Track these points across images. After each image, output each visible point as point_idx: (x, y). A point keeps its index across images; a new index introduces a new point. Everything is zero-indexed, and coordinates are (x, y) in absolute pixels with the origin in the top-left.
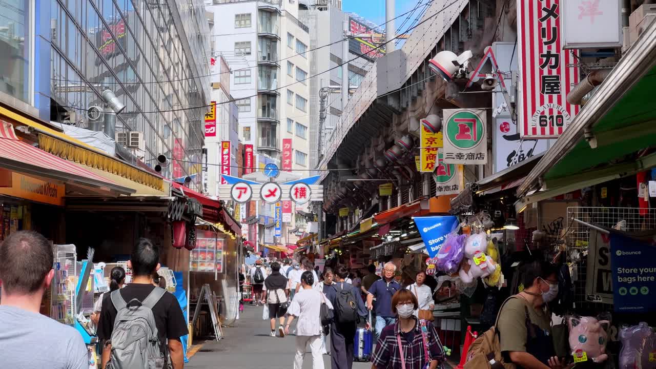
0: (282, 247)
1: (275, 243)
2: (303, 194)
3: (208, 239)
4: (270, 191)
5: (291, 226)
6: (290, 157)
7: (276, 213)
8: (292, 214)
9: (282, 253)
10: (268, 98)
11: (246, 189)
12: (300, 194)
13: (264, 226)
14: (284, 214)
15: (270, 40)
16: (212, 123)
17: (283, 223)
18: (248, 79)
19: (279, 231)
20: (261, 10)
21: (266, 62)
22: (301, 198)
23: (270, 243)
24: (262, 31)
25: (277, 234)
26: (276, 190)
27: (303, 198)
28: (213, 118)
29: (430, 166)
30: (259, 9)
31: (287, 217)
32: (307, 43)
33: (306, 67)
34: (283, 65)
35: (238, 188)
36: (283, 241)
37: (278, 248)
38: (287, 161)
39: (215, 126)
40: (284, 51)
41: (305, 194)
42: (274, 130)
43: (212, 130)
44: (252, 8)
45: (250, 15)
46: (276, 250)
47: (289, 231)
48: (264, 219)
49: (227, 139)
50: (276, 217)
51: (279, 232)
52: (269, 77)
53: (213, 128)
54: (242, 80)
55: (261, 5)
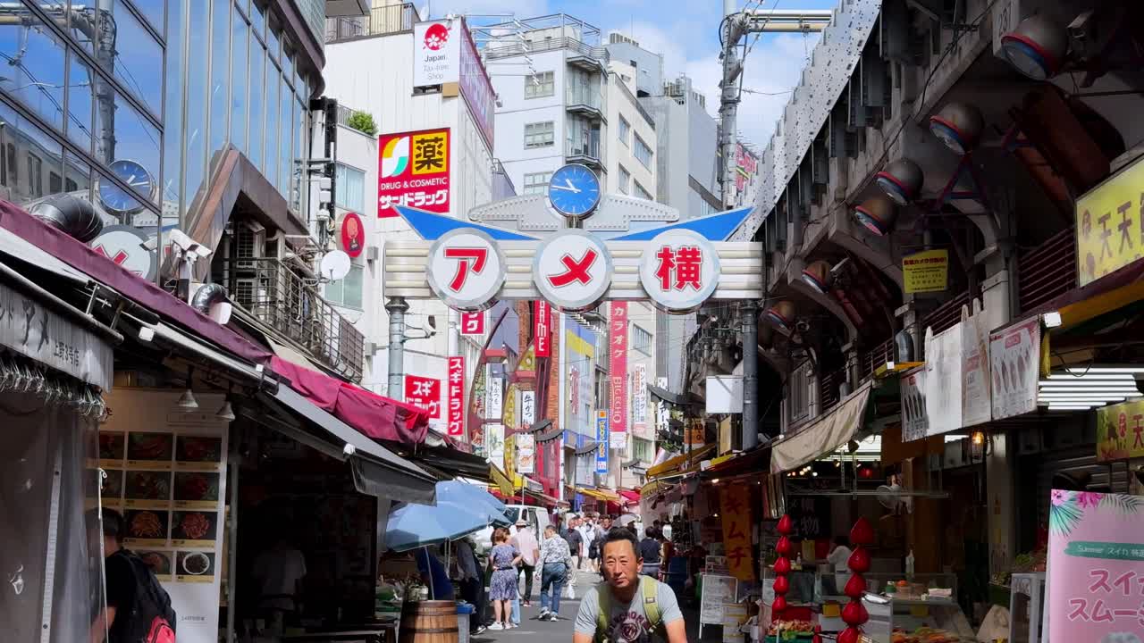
0: (610, 493)
1: (598, 486)
2: (688, 272)
4: (568, 261)
5: (626, 457)
6: (623, 332)
7: (598, 430)
8: (628, 435)
9: (610, 504)
11: (481, 254)
12: (680, 271)
13: (574, 450)
14: (612, 434)
15: (588, 119)
16: (441, 181)
17: (611, 452)
19: (604, 463)
20: (573, 66)
21: (583, 158)
22: (680, 286)
23: (588, 486)
24: (573, 102)
25: (600, 468)
26: (590, 257)
27: (689, 287)
28: (443, 169)
30: (568, 63)
31: (618, 440)
32: (653, 146)
33: (651, 186)
34: (612, 169)
35: (451, 253)
36: (612, 483)
37: (601, 495)
38: (619, 339)
39: (446, 187)
40: (613, 148)
41: (696, 272)
43: (441, 198)
44: (555, 62)
45: (551, 74)
46: (598, 499)
47: (622, 464)
48: (575, 440)
50: (599, 436)
51: (603, 465)
53: (443, 192)
55: (572, 54)
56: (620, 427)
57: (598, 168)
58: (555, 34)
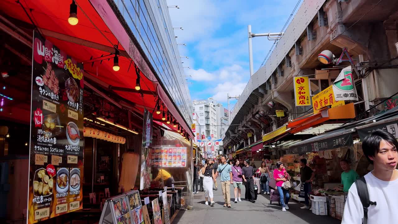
3: (177, 148)
4: (209, 143)
10: (208, 125)
11: (203, 143)
15: (207, 112)
18: (203, 121)
20: (205, 106)
21: (207, 117)
24: (206, 110)
29: (302, 102)
31: (213, 152)
32: (216, 113)
33: (216, 118)
34: (211, 118)
39: (195, 130)
40: (211, 115)
41: (218, 144)
42: (209, 132)
44: (203, 105)
45: (203, 107)
49: (198, 133)
50: (210, 152)
51: (211, 155)
52: (207, 121)
54: (202, 122)
55: (205, 105)
56: (213, 150)
57: (208, 118)
58: (203, 102)
